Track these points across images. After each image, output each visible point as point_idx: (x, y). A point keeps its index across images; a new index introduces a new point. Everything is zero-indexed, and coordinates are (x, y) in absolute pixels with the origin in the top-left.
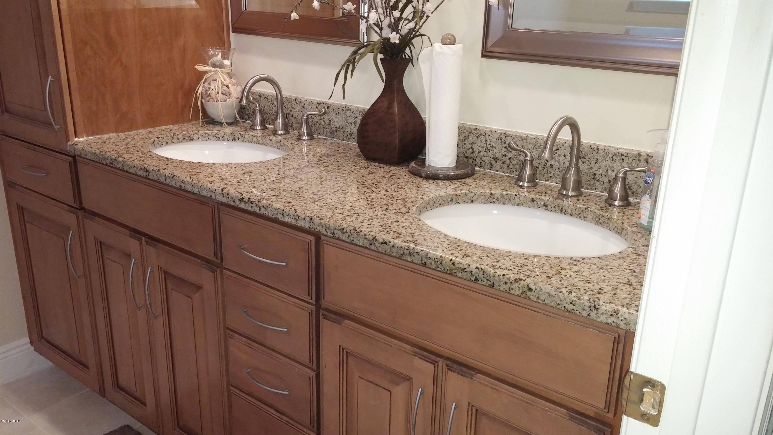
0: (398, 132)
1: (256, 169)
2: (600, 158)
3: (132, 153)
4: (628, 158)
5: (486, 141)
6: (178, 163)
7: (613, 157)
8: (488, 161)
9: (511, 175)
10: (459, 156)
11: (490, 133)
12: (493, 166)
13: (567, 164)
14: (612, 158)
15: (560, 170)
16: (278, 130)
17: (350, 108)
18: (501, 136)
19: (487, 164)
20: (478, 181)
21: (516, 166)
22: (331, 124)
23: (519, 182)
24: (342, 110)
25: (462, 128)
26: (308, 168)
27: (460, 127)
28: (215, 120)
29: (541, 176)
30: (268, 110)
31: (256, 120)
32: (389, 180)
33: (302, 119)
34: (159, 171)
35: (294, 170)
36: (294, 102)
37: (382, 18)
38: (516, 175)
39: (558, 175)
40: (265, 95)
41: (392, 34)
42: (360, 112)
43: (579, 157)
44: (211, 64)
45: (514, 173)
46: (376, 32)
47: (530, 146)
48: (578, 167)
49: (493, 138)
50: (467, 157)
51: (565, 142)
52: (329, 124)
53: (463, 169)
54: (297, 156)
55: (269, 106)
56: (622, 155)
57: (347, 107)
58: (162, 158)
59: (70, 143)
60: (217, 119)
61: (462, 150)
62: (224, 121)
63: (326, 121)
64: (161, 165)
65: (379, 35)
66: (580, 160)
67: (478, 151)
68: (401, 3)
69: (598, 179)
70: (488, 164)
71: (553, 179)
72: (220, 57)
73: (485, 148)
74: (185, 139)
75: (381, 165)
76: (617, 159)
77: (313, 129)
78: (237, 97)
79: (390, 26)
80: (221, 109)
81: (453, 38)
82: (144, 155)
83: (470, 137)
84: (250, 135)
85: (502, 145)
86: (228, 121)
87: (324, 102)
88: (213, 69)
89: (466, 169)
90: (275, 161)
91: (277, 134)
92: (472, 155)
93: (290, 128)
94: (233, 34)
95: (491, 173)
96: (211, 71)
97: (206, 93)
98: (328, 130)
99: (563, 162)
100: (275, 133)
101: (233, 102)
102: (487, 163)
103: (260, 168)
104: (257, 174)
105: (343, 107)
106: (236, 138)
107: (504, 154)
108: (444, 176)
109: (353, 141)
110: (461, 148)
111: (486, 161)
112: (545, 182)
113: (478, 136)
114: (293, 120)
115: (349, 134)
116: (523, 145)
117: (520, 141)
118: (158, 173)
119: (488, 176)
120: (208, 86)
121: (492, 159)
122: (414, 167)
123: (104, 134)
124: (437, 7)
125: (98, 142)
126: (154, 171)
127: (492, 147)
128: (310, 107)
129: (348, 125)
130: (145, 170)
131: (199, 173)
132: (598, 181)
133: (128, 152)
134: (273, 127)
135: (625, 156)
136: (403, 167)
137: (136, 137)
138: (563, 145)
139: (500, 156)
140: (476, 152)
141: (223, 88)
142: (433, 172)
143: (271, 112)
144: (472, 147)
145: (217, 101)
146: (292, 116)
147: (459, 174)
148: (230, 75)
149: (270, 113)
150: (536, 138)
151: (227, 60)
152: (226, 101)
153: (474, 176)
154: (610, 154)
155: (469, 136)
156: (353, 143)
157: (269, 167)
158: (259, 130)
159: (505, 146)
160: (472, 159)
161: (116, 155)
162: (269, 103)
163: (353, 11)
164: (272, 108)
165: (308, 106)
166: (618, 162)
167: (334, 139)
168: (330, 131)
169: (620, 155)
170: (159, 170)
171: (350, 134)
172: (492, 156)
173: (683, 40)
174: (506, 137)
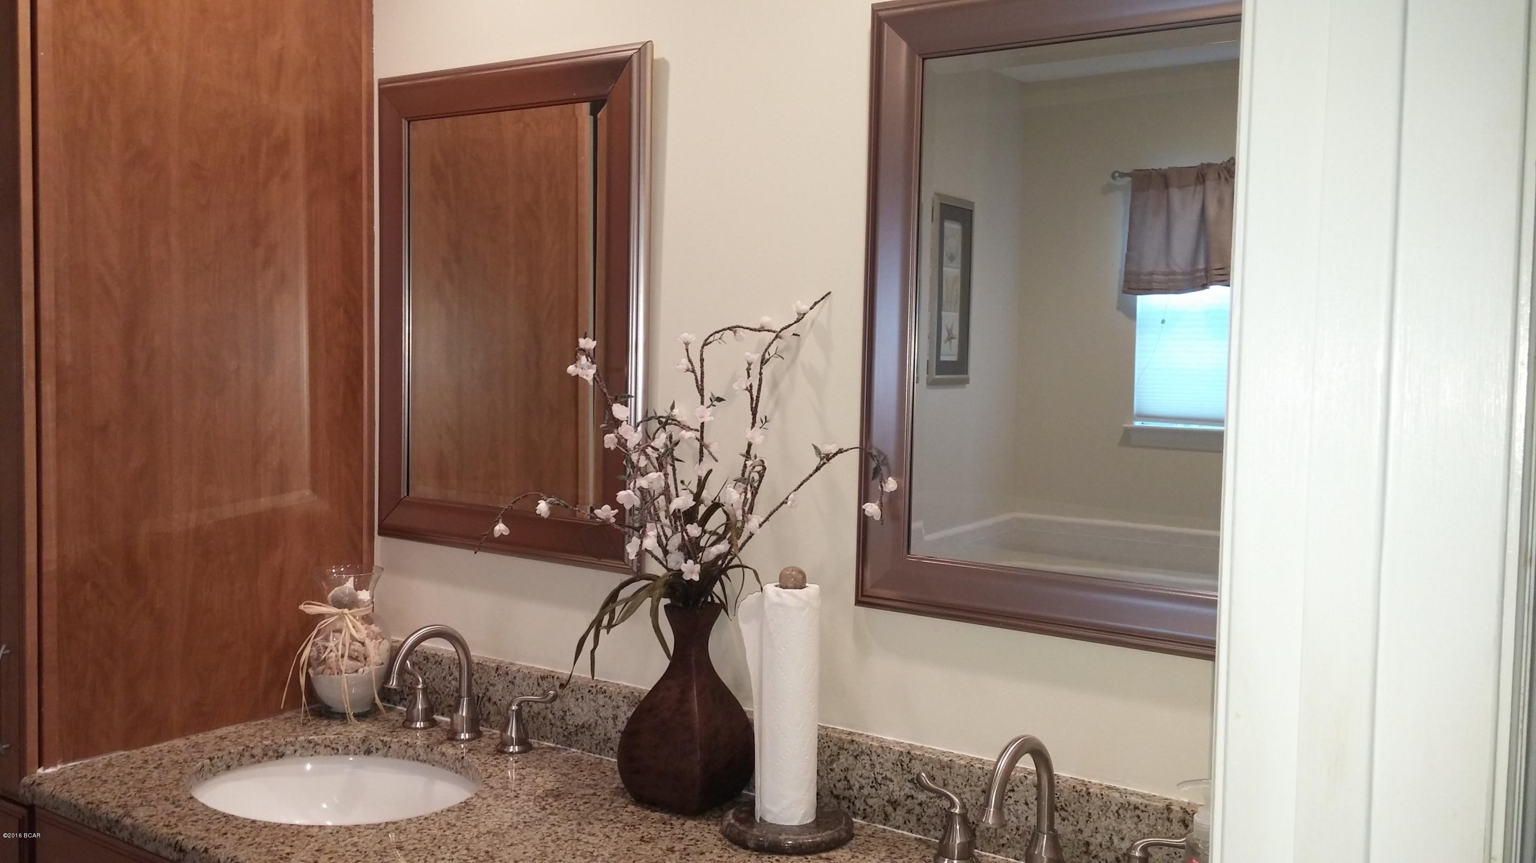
0: (699, 752)
1: (410, 836)
2: (1095, 812)
3: (153, 803)
4: (1147, 814)
5: (873, 766)
6: (248, 829)
7: (1121, 812)
8: (879, 807)
9: (926, 838)
10: (821, 793)
11: (879, 751)
12: (889, 817)
13: (1033, 821)
14: (1117, 812)
15: (1020, 832)
16: (459, 728)
17: (605, 688)
18: (901, 758)
19: (877, 813)
20: (861, 856)
21: (934, 820)
22: (568, 718)
23: (941, 858)
24: (589, 691)
25: (825, 738)
26: (517, 831)
27: (821, 735)
28: (332, 710)
29: (984, 842)
30: (442, 687)
31: (415, 710)
32: (681, 858)
33: (510, 712)
34: (207, 853)
35: (489, 838)
36: (493, 673)
37: (669, 532)
38: (936, 838)
39: (1018, 842)
40: (437, 657)
41: (686, 563)
42: (624, 697)
43: (1053, 808)
44: (332, 600)
45: (932, 833)
46: (657, 559)
47: (959, 781)
48: (1054, 831)
49: (887, 761)
50: (837, 797)
51: (1025, 777)
52: (563, 718)
53: (831, 830)
54: (497, 797)
55: (445, 678)
56: (1136, 808)
57: (599, 687)
58: (215, 817)
59: (26, 780)
60: (336, 707)
61: (826, 782)
62: (350, 712)
63: (556, 713)
64: (212, 836)
65: (661, 563)
66: (1056, 814)
67: (857, 785)
68: (702, 505)
69: (1094, 853)
70: (880, 813)
71: (1009, 850)
72: (350, 584)
73: (871, 780)
74: (266, 755)
75: (666, 816)
76: (1128, 816)
77: (530, 727)
78: (380, 661)
79: (681, 548)
80: (346, 688)
81: (800, 576)
82: (178, 810)
83: (841, 757)
84: (400, 743)
85: (905, 776)
86: (357, 711)
87: (553, 674)
88: (334, 610)
89: (835, 828)
90: (450, 814)
91: (457, 740)
92: (847, 793)
93: (484, 723)
94: (380, 537)
95: (887, 834)
96: (331, 615)
97: (319, 657)
98: (559, 730)
99: (1025, 816)
100: (452, 736)
101: (370, 673)
102: (877, 810)
103: (418, 836)
104: (410, 851)
105: (592, 687)
106: (372, 749)
107: (909, 794)
108: (792, 846)
109: (610, 754)
110: (825, 778)
111: (875, 807)
112: (994, 855)
113: (857, 755)
114: (492, 708)
115: (601, 741)
116: (945, 778)
117: (938, 769)
118: (204, 855)
119: (881, 841)
120: (323, 643)
121: (886, 804)
122: (732, 825)
123: (100, 753)
124: (770, 516)
125: (85, 776)
126: (197, 851)
127: (885, 778)
128: (525, 684)
129: (600, 722)
130: (178, 847)
131: (290, 856)
132: (1095, 857)
133: (146, 802)
134: (448, 720)
135: (1143, 811)
136: (710, 822)
137: (166, 758)
138: (1022, 783)
139: (903, 798)
140: (854, 788)
141: (352, 647)
142: (771, 837)
143: (448, 690)
144: (846, 777)
145: (340, 672)
146: (490, 700)
147: (822, 842)
148: (367, 620)
149: (446, 693)
150: (968, 765)
151: (364, 591)
152: (357, 671)
153: (853, 842)
154: (1113, 805)
155: (839, 754)
156: (610, 759)
157: (436, 831)
158: (421, 729)
159: (910, 778)
160: (847, 801)
161: (121, 812)
162: (444, 673)
163: (613, 520)
164: (450, 683)
165: (521, 681)
166: (1129, 822)
167: (573, 750)
168: (566, 733)
169: (1132, 807)
170: (206, 850)
171: (604, 740)
172: (887, 798)
173: (1217, 596)
174: (910, 759)
